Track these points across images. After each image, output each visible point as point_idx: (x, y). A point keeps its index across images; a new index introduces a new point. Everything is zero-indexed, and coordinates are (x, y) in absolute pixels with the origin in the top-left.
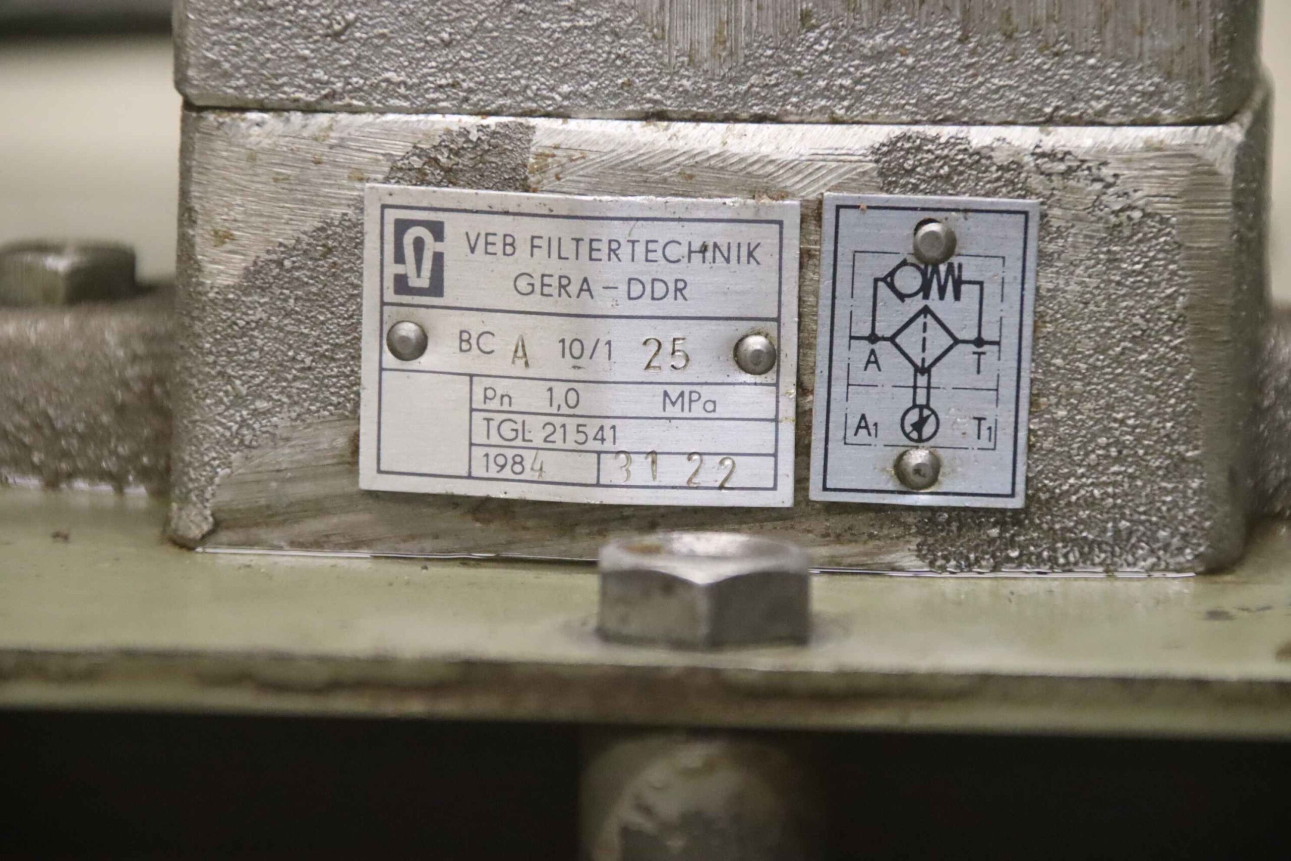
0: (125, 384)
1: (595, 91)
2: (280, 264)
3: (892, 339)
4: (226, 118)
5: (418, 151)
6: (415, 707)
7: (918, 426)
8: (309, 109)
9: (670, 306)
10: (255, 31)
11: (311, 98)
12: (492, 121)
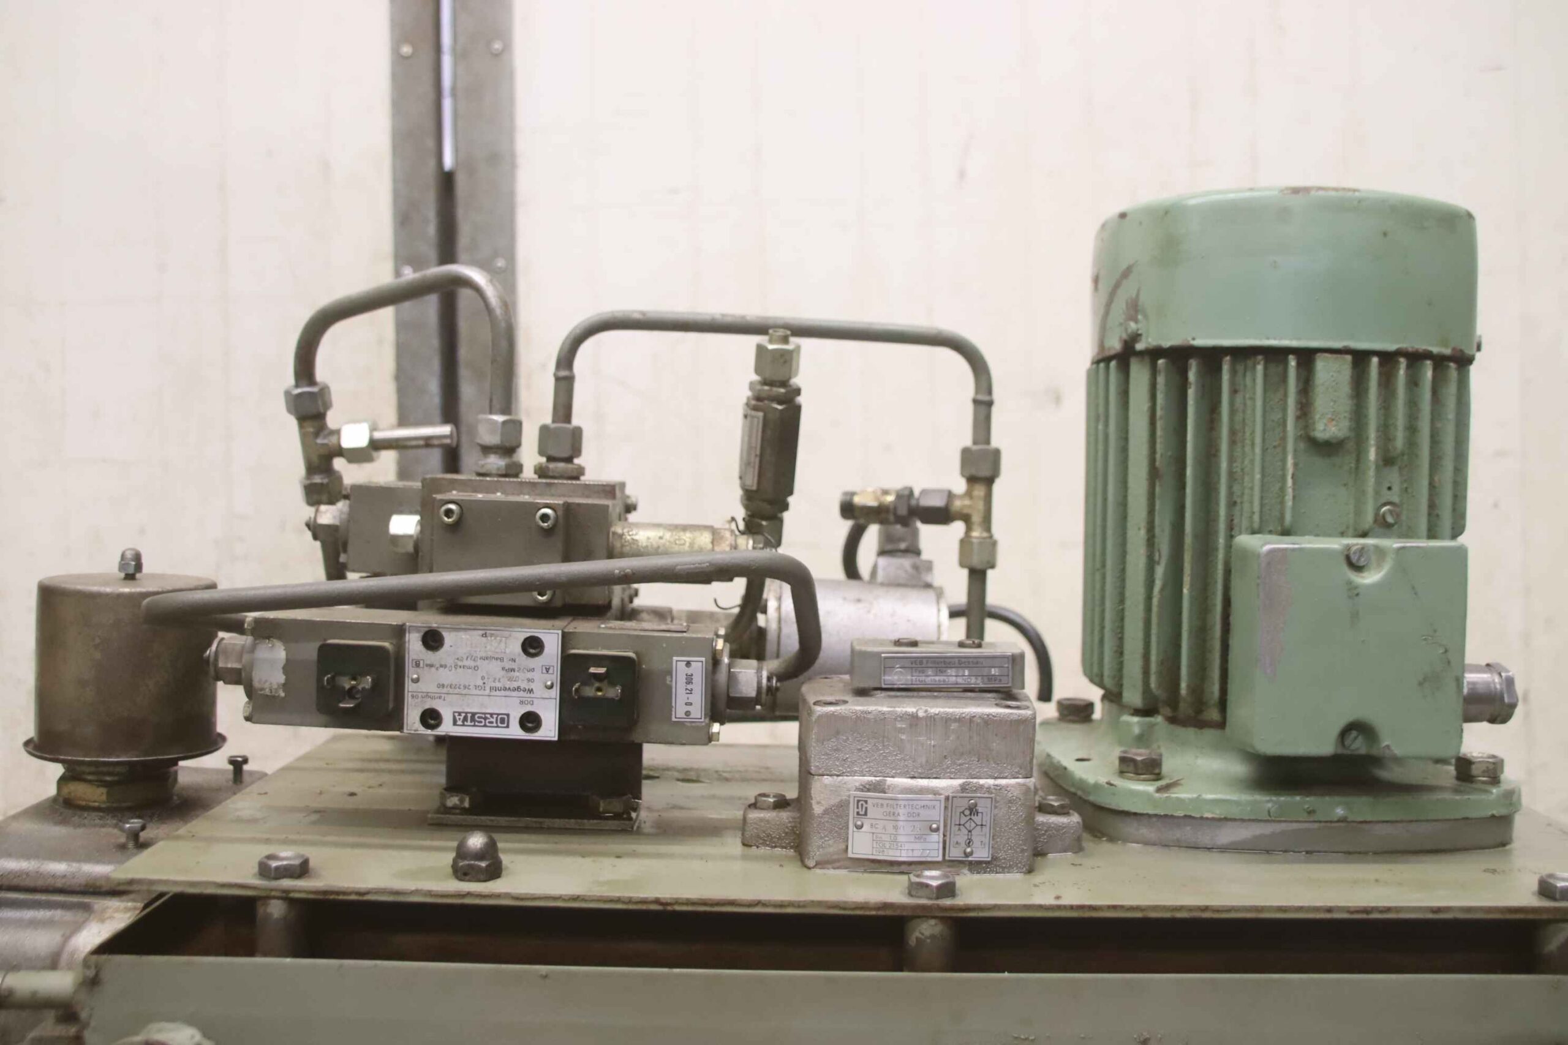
0: (787, 827)
1: (901, 772)
2: (831, 808)
3: (963, 825)
4: (820, 777)
5: (862, 785)
7: (969, 843)
8: (838, 776)
9: (916, 819)
10: (826, 759)
11: (839, 773)
12: (878, 779)
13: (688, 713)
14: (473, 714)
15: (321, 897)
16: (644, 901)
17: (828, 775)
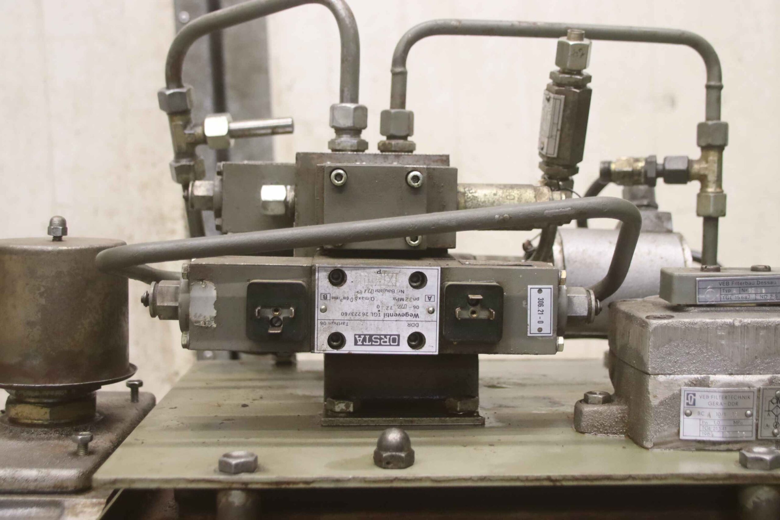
0: (617, 418)
1: (720, 370)
2: (665, 401)
3: (772, 411)
4: (655, 376)
5: (690, 381)
6: (721, 482)
7: (777, 424)
8: (670, 374)
9: (735, 407)
10: (661, 362)
11: (671, 373)
12: (702, 376)
13: (540, 330)
14: (371, 336)
15: (274, 487)
16: (538, 479)
17: (662, 374)
